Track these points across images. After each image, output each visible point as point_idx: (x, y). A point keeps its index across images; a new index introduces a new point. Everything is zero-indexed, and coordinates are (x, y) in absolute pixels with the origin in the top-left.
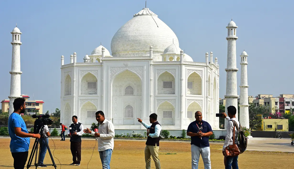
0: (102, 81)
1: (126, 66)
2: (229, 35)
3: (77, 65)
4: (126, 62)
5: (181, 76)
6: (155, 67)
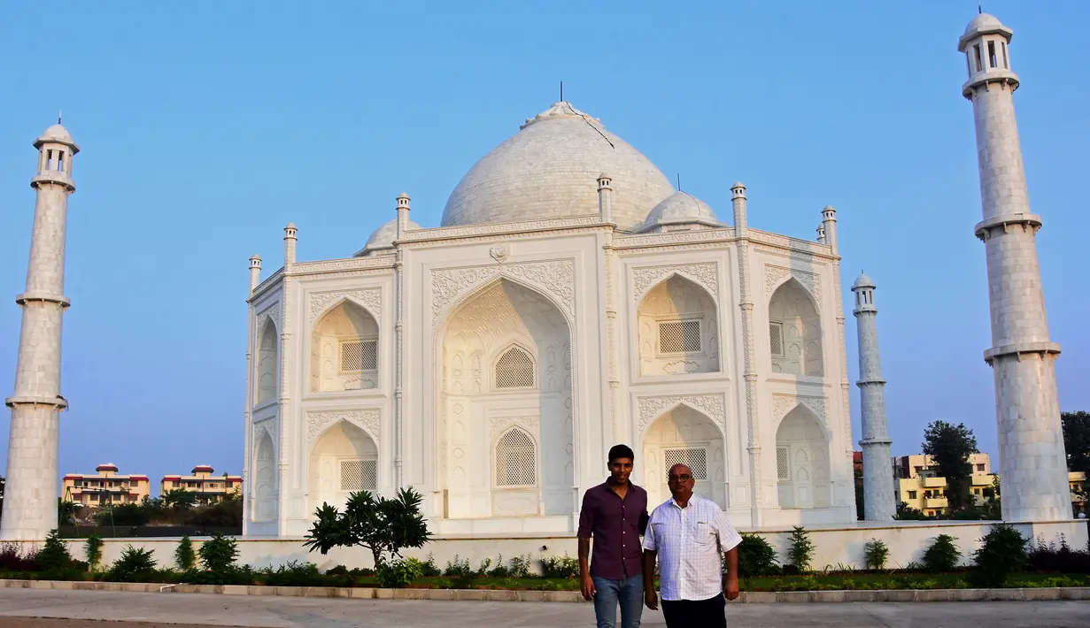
0: (397, 332)
1: (500, 258)
2: (980, 68)
3: (300, 270)
4: (497, 246)
5: (743, 291)
6: (626, 260)
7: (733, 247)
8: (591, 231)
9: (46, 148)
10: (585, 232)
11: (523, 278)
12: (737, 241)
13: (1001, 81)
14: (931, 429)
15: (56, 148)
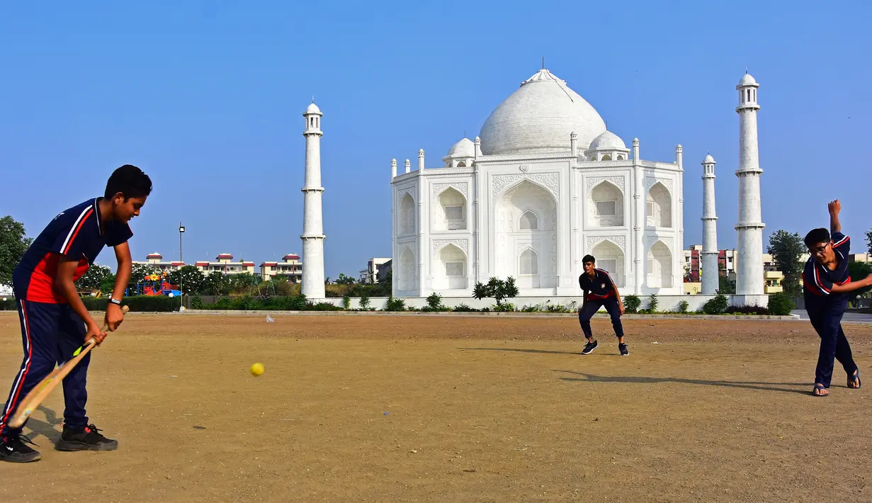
0: (475, 203)
1: (524, 171)
2: (743, 101)
3: (426, 173)
4: (524, 165)
5: (635, 190)
6: (583, 174)
7: (632, 169)
8: (567, 160)
9: (310, 117)
10: (564, 160)
11: (535, 181)
12: (634, 166)
13: (751, 109)
14: (775, 236)
15: (315, 117)
